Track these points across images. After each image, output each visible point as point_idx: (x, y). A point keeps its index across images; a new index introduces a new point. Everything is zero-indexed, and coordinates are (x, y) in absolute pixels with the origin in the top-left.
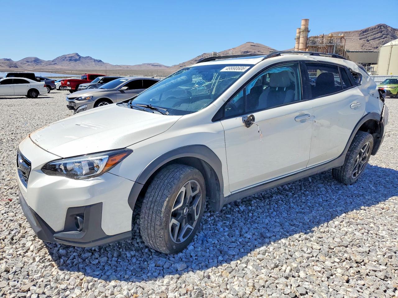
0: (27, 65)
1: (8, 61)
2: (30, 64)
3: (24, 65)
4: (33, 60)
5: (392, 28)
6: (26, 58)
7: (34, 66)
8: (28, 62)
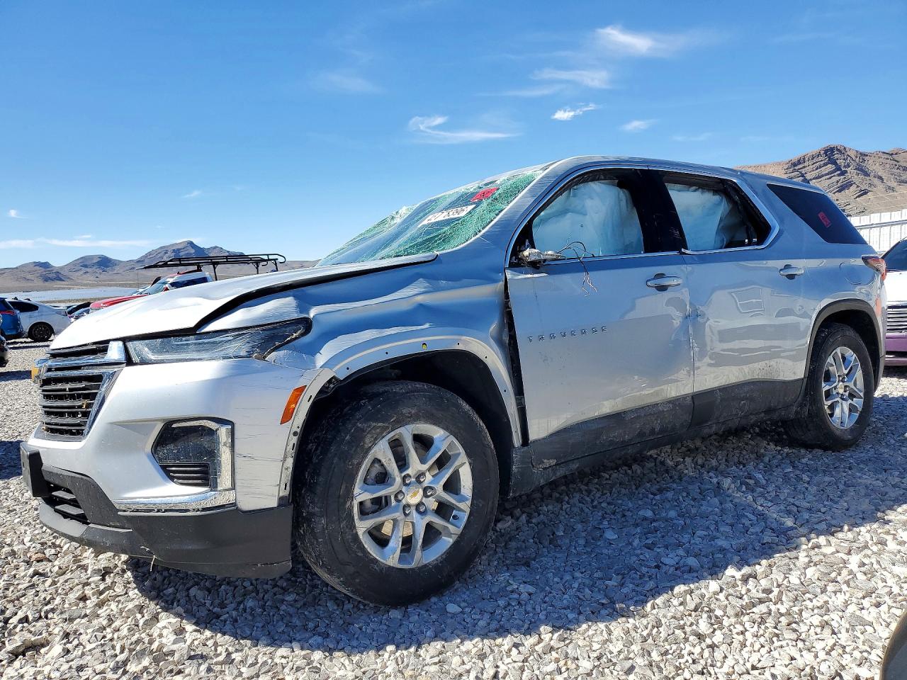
0: (81, 272)
1: (41, 268)
2: (88, 270)
3: (77, 274)
4: (95, 261)
5: (857, 151)
6: (82, 258)
7: (97, 275)
8: (86, 266)
